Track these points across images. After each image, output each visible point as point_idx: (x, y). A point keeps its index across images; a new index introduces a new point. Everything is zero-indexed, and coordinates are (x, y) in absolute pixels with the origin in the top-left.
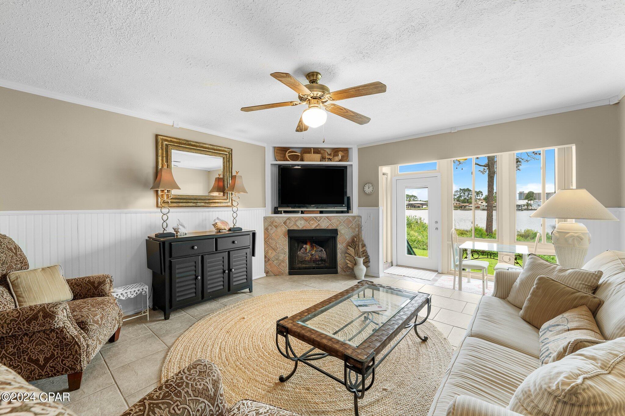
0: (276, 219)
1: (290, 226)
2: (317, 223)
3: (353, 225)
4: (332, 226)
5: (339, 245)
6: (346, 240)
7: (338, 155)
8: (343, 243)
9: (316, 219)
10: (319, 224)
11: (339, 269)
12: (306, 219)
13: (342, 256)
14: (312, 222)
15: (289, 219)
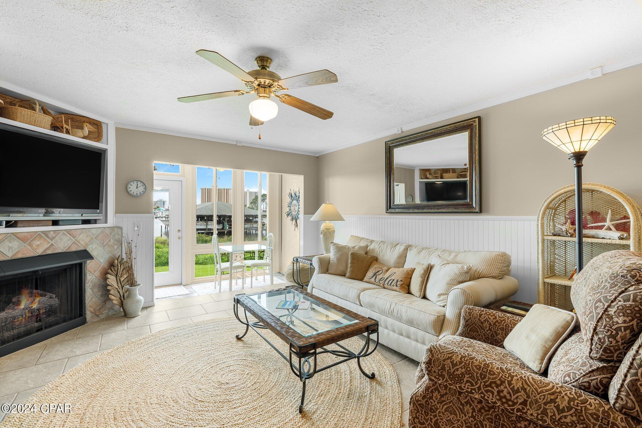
2: (50, 243)
3: (110, 240)
4: (78, 245)
5: (90, 275)
6: (100, 265)
7: (82, 128)
8: (95, 271)
9: (47, 236)
10: (52, 244)
11: (89, 315)
12: (23, 238)
13: (93, 291)
14: (39, 243)
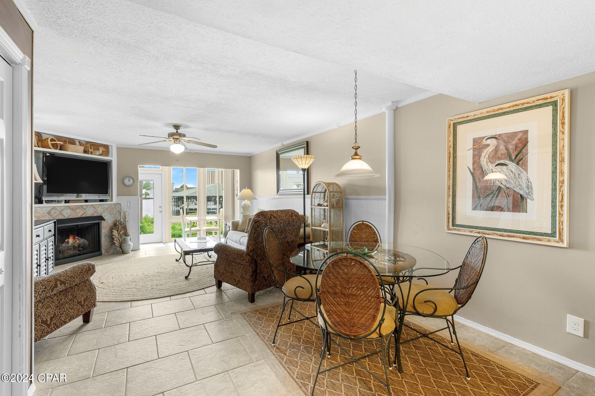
0: (39, 209)
1: (55, 216)
3: (114, 211)
4: (97, 213)
5: (103, 229)
6: (109, 224)
7: (99, 150)
8: (106, 228)
9: (82, 207)
10: (85, 212)
11: (103, 251)
12: (72, 209)
13: (105, 238)
14: (79, 211)
15: (54, 208)
